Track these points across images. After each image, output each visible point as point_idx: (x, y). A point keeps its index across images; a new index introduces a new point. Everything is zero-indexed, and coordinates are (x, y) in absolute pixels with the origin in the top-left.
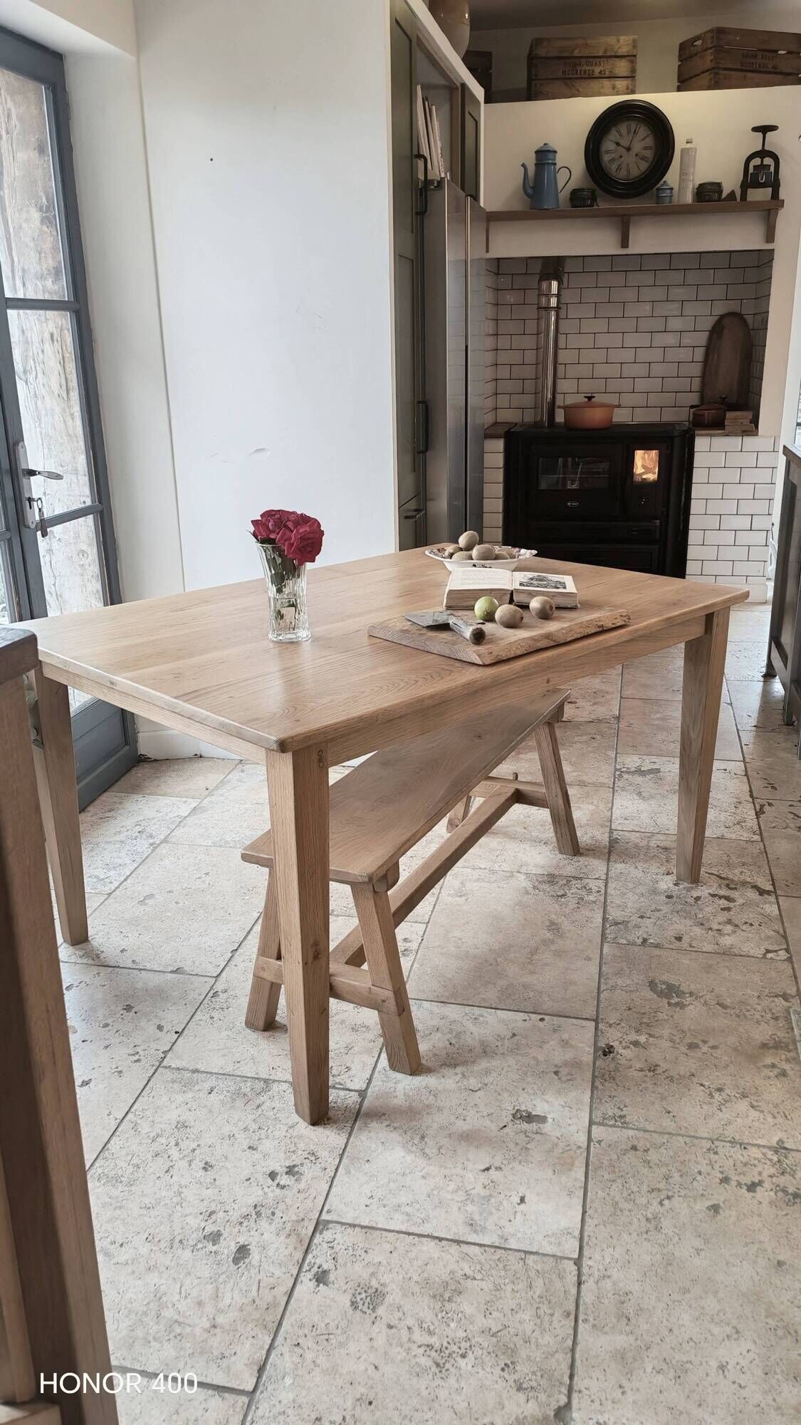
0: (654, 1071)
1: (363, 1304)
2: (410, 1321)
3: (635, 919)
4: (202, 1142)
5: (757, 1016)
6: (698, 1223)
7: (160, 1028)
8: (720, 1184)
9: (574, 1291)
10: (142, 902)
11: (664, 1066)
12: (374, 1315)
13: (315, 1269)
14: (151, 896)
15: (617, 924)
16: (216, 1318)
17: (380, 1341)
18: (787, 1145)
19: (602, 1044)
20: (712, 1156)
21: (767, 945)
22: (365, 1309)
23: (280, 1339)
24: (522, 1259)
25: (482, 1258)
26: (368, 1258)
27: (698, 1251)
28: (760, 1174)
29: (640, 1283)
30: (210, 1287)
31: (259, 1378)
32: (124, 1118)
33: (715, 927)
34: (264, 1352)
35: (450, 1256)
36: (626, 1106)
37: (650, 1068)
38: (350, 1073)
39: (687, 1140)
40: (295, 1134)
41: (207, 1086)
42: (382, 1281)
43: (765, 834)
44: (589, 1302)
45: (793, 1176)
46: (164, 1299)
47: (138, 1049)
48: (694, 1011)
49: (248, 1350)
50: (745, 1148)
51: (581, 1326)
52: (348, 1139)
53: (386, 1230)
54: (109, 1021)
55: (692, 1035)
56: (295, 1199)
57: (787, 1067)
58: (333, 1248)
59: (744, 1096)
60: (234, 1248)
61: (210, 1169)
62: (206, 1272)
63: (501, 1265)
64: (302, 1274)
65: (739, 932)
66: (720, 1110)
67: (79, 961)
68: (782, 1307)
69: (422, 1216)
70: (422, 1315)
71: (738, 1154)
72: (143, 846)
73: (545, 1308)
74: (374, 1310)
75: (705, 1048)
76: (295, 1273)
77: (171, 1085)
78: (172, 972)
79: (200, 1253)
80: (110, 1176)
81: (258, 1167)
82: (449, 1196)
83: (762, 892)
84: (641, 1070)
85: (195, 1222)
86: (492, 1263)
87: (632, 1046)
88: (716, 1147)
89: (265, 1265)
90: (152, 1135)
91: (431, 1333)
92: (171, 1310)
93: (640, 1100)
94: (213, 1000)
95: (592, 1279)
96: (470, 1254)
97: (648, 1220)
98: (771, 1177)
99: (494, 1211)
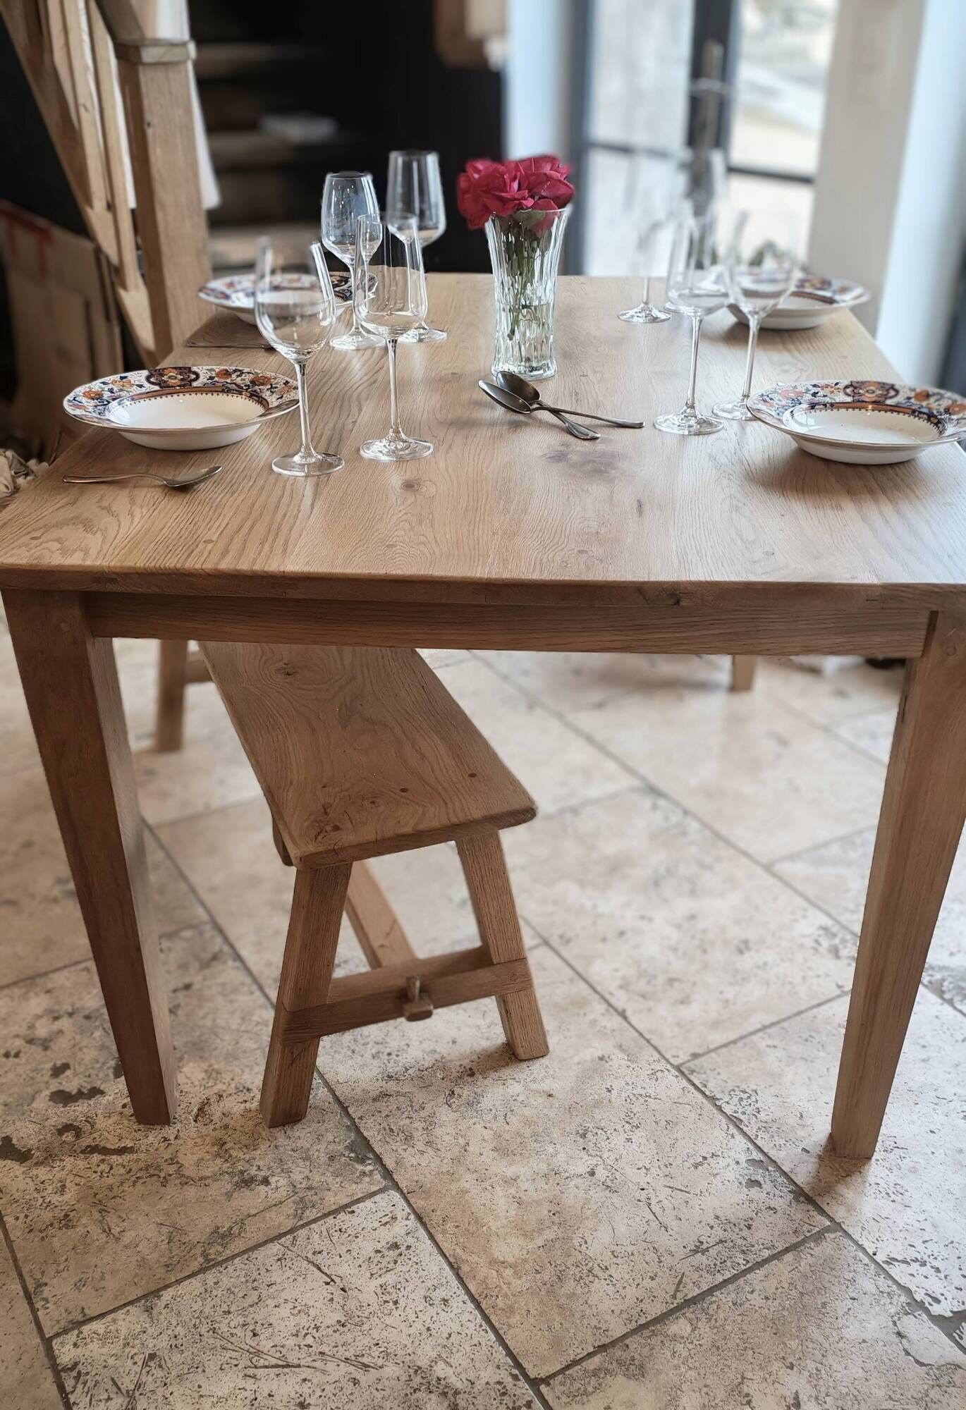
3: (196, 979)
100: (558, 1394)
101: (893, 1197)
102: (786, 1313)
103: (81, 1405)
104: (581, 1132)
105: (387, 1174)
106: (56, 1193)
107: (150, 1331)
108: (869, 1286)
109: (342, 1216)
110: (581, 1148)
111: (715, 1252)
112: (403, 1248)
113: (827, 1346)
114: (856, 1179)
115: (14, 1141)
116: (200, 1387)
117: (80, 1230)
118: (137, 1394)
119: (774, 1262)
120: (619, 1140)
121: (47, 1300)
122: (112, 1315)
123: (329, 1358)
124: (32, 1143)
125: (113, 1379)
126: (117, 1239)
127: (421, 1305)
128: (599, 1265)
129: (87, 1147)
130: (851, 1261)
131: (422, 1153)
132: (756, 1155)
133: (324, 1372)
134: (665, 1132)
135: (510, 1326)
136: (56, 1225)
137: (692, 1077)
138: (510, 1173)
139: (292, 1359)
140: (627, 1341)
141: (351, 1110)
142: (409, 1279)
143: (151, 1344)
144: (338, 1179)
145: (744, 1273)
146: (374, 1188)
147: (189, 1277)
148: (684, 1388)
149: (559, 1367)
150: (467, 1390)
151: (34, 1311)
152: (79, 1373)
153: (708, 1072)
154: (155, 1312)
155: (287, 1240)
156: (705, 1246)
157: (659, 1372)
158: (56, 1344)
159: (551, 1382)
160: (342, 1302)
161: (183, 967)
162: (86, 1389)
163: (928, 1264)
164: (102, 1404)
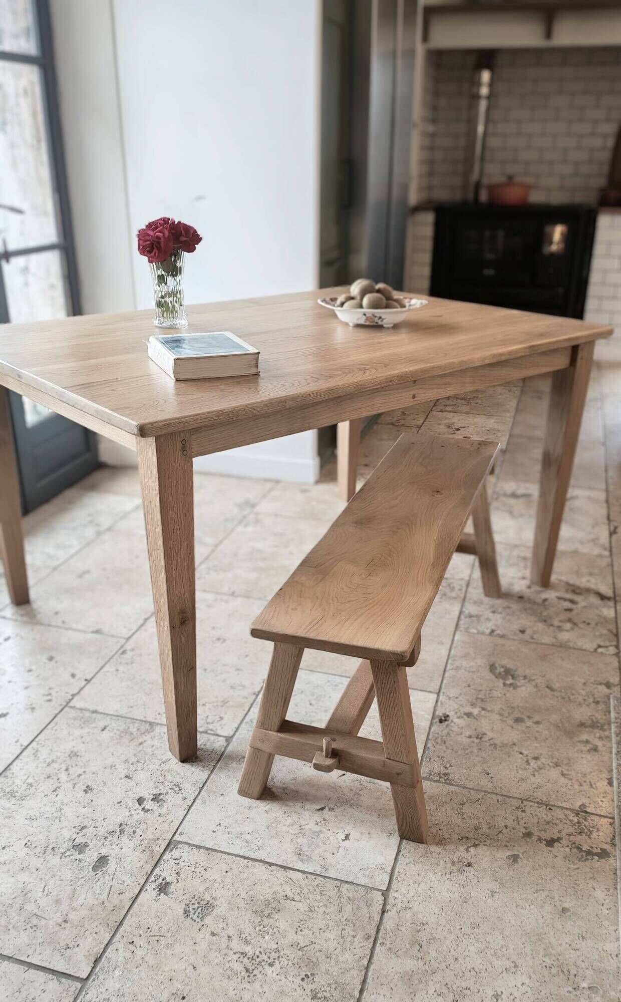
0: (481, 738)
1: (194, 914)
2: (231, 931)
3: (488, 613)
4: (87, 770)
5: (580, 699)
6: (497, 869)
7: (73, 676)
8: (522, 838)
9: (377, 918)
10: (80, 576)
11: (490, 735)
12: (202, 923)
13: (160, 881)
14: (87, 572)
15: (471, 616)
16: (69, 915)
17: (203, 946)
18: (588, 810)
19: (439, 712)
20: (520, 813)
21: (600, 641)
22: (195, 917)
23: (118, 936)
24: (338, 887)
25: (303, 883)
26: (206, 875)
27: (493, 893)
28: (560, 832)
29: (437, 916)
30: (69, 888)
31: (94, 968)
32: (28, 745)
33: (556, 623)
34: (103, 946)
35: (276, 879)
36: (451, 766)
37: (478, 735)
38: (223, 722)
39: (500, 798)
40: (166, 768)
41: (102, 724)
42: (214, 896)
43: (614, 550)
44: (389, 928)
45: (589, 836)
46: (29, 895)
47: (51, 691)
48: (525, 690)
49: (90, 945)
50: (550, 809)
51: (378, 947)
52: (210, 775)
53: (225, 853)
54: (33, 668)
55: (520, 711)
56: (155, 821)
57: (599, 743)
58: (178, 864)
59: (557, 765)
60: (95, 857)
61: (90, 791)
62: (68, 875)
63: (318, 890)
64: (148, 884)
65: (576, 629)
66: (534, 775)
67: (19, 618)
68: (559, 948)
69: (258, 844)
70: (242, 927)
71: (543, 813)
72: (90, 532)
73: (349, 930)
74: (202, 919)
75: (529, 723)
76: (142, 882)
77: (72, 721)
78: (93, 632)
79: (67, 859)
80: (7, 791)
81: (130, 793)
82: (285, 829)
83: (603, 597)
84: (470, 737)
85: (67, 834)
86: (311, 888)
87: (465, 717)
88: (525, 806)
89: (118, 874)
90: (48, 761)
91: (247, 942)
92: (33, 904)
93: (464, 761)
94: (122, 656)
95: (395, 909)
96: (293, 878)
97: (453, 863)
98: (569, 835)
99: (321, 844)
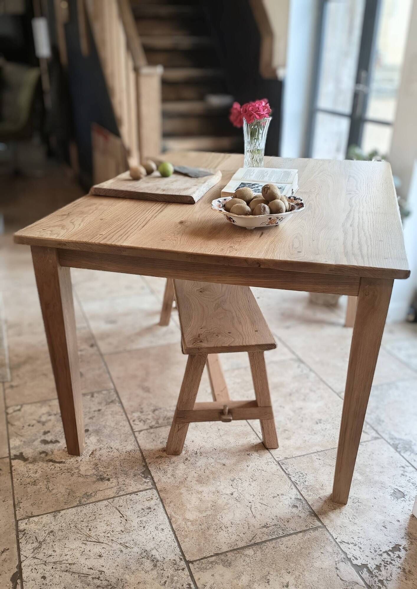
3: (103, 408)
15: (112, 402)
21: (20, 414)
65: (37, 418)
83: (21, 457)
100: (195, 567)
101: (351, 519)
102: (293, 554)
103: (23, 543)
104: (232, 479)
105: (154, 484)
106: (33, 473)
107: (53, 523)
108: (330, 549)
109: (133, 495)
110: (231, 484)
111: (272, 528)
112: (152, 509)
113: (306, 568)
114: (338, 511)
115: (24, 454)
116: (65, 544)
117: (38, 487)
118: (43, 543)
119: (294, 535)
120: (246, 484)
121: (20, 508)
122: (42, 516)
123: (114, 542)
124: (30, 456)
125: (36, 537)
126: (50, 491)
127: (153, 529)
128: (225, 526)
129: (48, 460)
130: (325, 539)
131: (169, 478)
132: (299, 497)
133: (111, 546)
134: (265, 484)
135: (184, 542)
136: (31, 484)
137: (282, 466)
138: (200, 489)
139: (101, 540)
140: (227, 554)
141: (147, 460)
142: (151, 520)
143: (52, 527)
144: (135, 483)
145: (281, 537)
146: (148, 488)
147: (72, 507)
148: (244, 573)
149: (198, 558)
150: (162, 561)
151: (15, 511)
152: (25, 533)
153: (290, 465)
154: (57, 517)
155: (111, 500)
156: (268, 526)
157: (236, 566)
158: (20, 522)
159: (194, 563)
160: (124, 524)
161: (100, 403)
162: (26, 539)
163: (357, 545)
164: (30, 544)
